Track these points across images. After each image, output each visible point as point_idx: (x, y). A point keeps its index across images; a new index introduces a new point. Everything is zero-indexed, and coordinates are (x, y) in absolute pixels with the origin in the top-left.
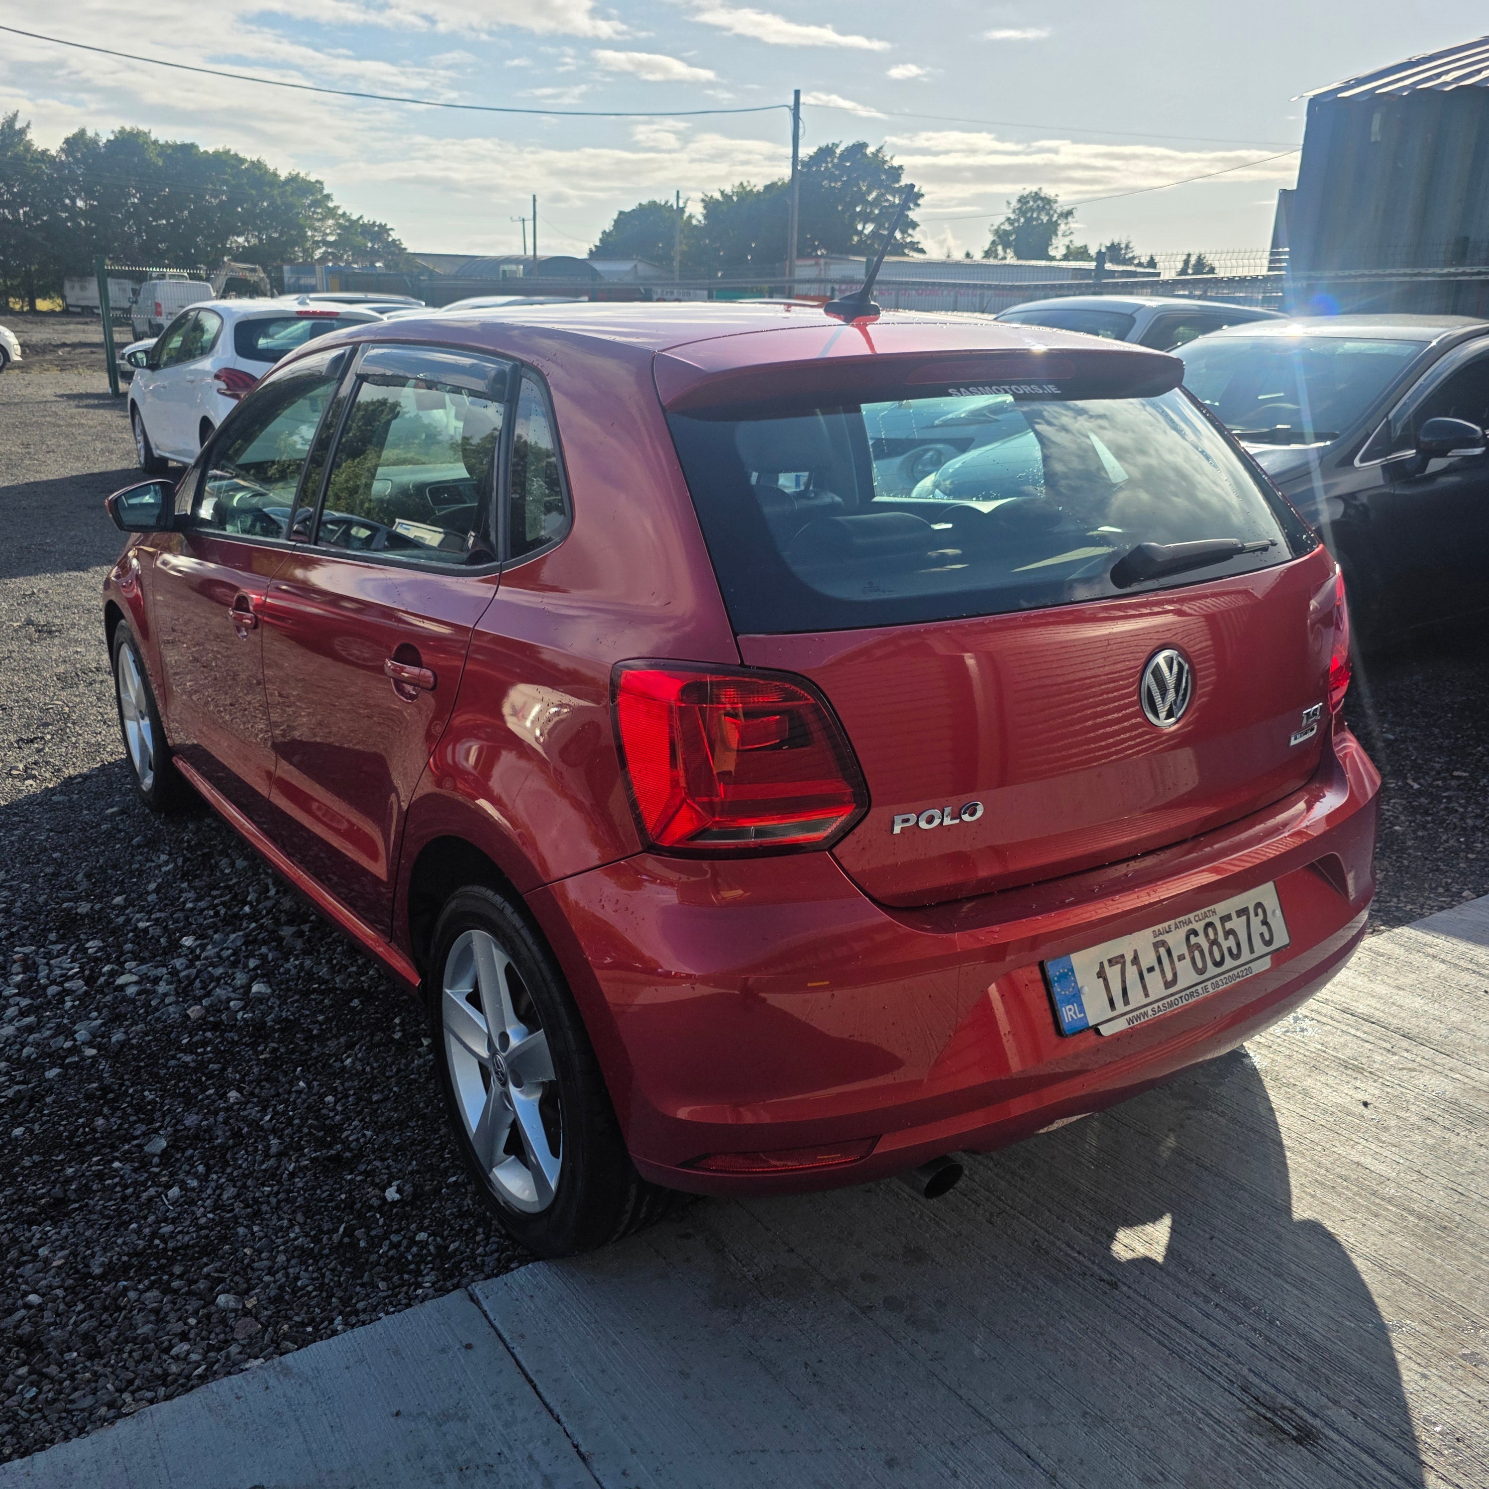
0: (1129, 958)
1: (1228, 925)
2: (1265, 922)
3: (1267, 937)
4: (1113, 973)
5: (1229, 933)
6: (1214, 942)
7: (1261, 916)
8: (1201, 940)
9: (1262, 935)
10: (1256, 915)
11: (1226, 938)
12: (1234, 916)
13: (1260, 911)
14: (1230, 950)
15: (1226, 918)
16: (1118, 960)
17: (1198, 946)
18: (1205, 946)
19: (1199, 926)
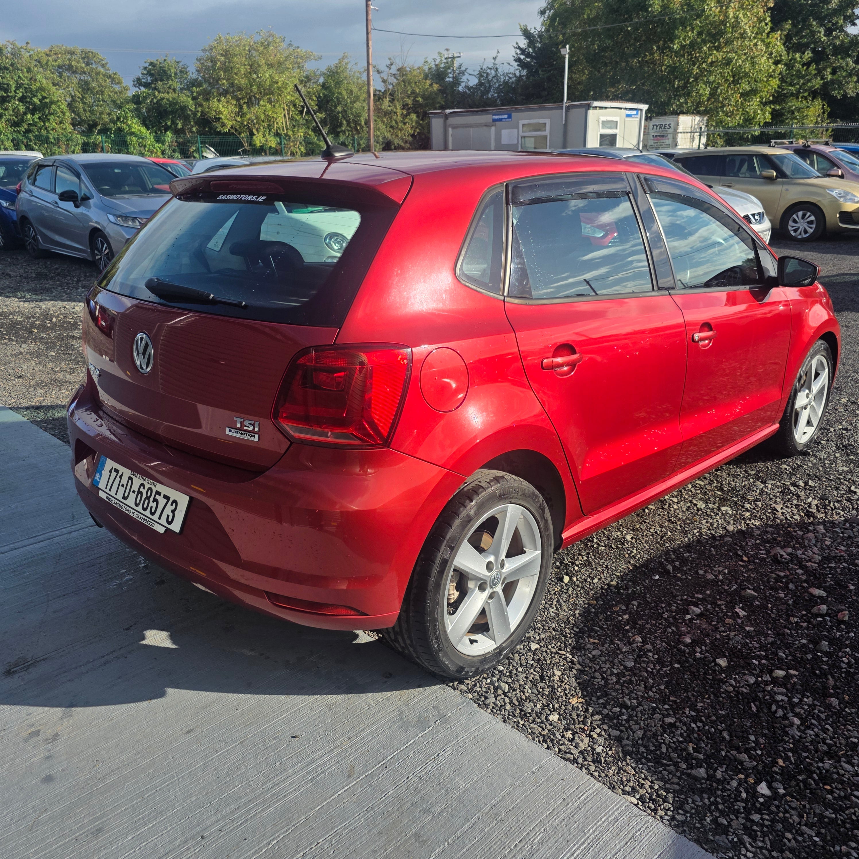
0: (120, 474)
1: (157, 497)
2: (173, 511)
3: (170, 520)
4: (114, 474)
5: (155, 500)
6: (148, 498)
7: (173, 508)
8: (144, 492)
9: (168, 516)
10: (172, 505)
11: (153, 502)
12: (162, 495)
13: (174, 504)
14: (152, 507)
15: (158, 493)
16: (117, 471)
17: (141, 493)
18: (144, 496)
19: (147, 486)
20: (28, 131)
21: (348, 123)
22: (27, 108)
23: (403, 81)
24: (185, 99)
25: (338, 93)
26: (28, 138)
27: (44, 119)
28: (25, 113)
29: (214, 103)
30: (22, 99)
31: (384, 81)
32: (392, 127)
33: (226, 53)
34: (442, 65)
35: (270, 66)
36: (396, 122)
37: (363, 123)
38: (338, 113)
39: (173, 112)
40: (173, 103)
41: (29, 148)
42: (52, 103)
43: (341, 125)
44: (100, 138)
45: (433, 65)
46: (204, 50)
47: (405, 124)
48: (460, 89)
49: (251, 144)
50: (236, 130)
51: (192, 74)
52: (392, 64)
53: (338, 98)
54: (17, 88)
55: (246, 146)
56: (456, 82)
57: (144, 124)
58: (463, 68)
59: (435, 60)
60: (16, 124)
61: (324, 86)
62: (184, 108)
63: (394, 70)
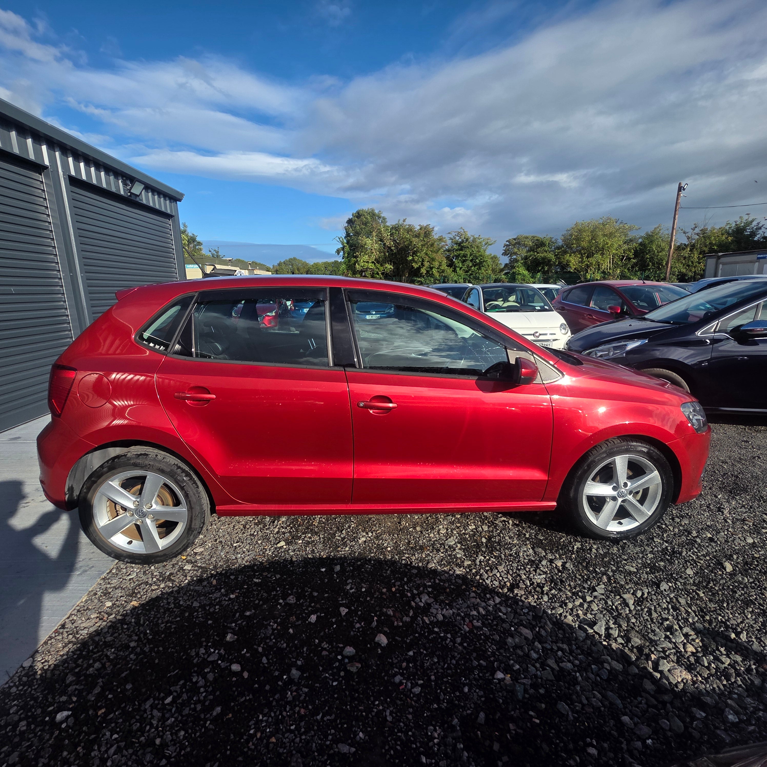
20: (471, 274)
21: (653, 264)
22: (473, 264)
23: (703, 237)
24: (551, 256)
25: (650, 247)
26: (470, 278)
27: (479, 269)
28: (471, 267)
29: (567, 257)
30: (471, 261)
31: (688, 238)
32: (688, 266)
33: (580, 231)
34: (742, 225)
35: (605, 235)
36: (692, 262)
37: (664, 264)
38: (647, 258)
39: (543, 263)
40: (544, 259)
41: (470, 282)
42: (484, 261)
43: (648, 265)
44: (503, 276)
45: (734, 225)
46: (567, 230)
47: (699, 263)
48: (756, 239)
49: (585, 278)
50: (578, 271)
51: (560, 243)
52: (696, 227)
53: (649, 250)
54: (470, 256)
55: (583, 279)
56: (753, 234)
57: (528, 269)
58: (760, 225)
59: (736, 222)
60: (467, 272)
61: (641, 244)
62: (550, 261)
63: (697, 230)
